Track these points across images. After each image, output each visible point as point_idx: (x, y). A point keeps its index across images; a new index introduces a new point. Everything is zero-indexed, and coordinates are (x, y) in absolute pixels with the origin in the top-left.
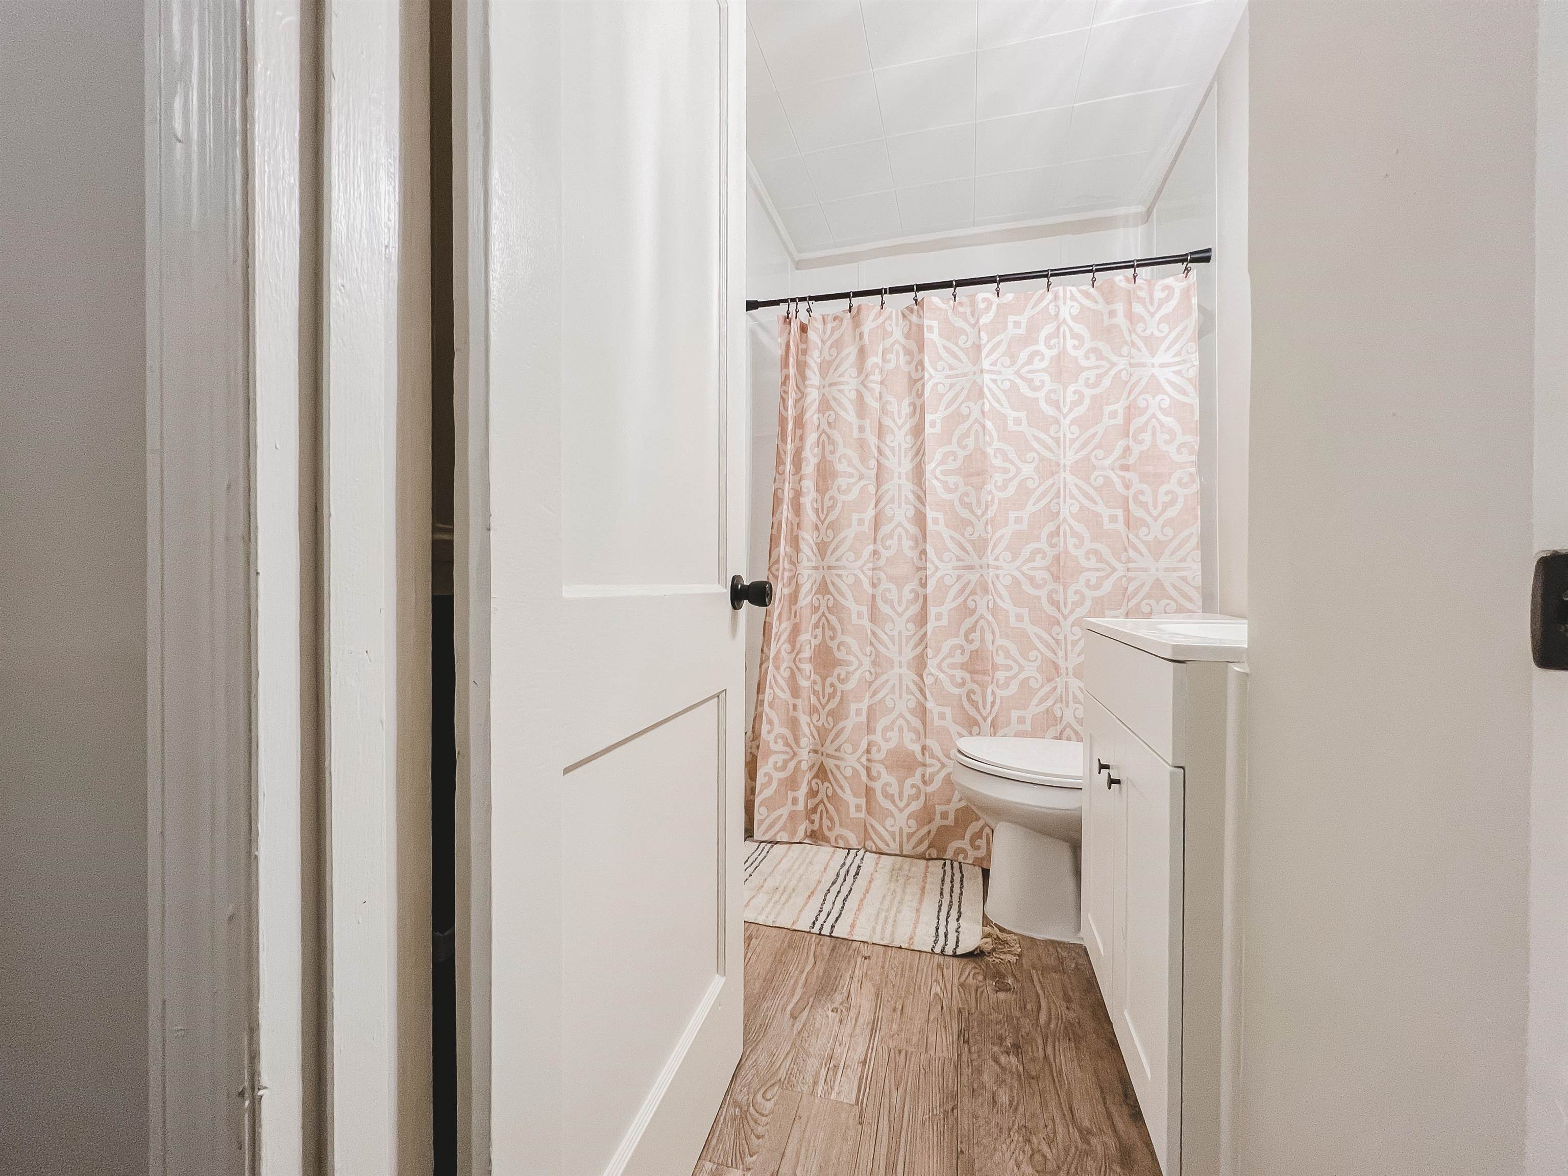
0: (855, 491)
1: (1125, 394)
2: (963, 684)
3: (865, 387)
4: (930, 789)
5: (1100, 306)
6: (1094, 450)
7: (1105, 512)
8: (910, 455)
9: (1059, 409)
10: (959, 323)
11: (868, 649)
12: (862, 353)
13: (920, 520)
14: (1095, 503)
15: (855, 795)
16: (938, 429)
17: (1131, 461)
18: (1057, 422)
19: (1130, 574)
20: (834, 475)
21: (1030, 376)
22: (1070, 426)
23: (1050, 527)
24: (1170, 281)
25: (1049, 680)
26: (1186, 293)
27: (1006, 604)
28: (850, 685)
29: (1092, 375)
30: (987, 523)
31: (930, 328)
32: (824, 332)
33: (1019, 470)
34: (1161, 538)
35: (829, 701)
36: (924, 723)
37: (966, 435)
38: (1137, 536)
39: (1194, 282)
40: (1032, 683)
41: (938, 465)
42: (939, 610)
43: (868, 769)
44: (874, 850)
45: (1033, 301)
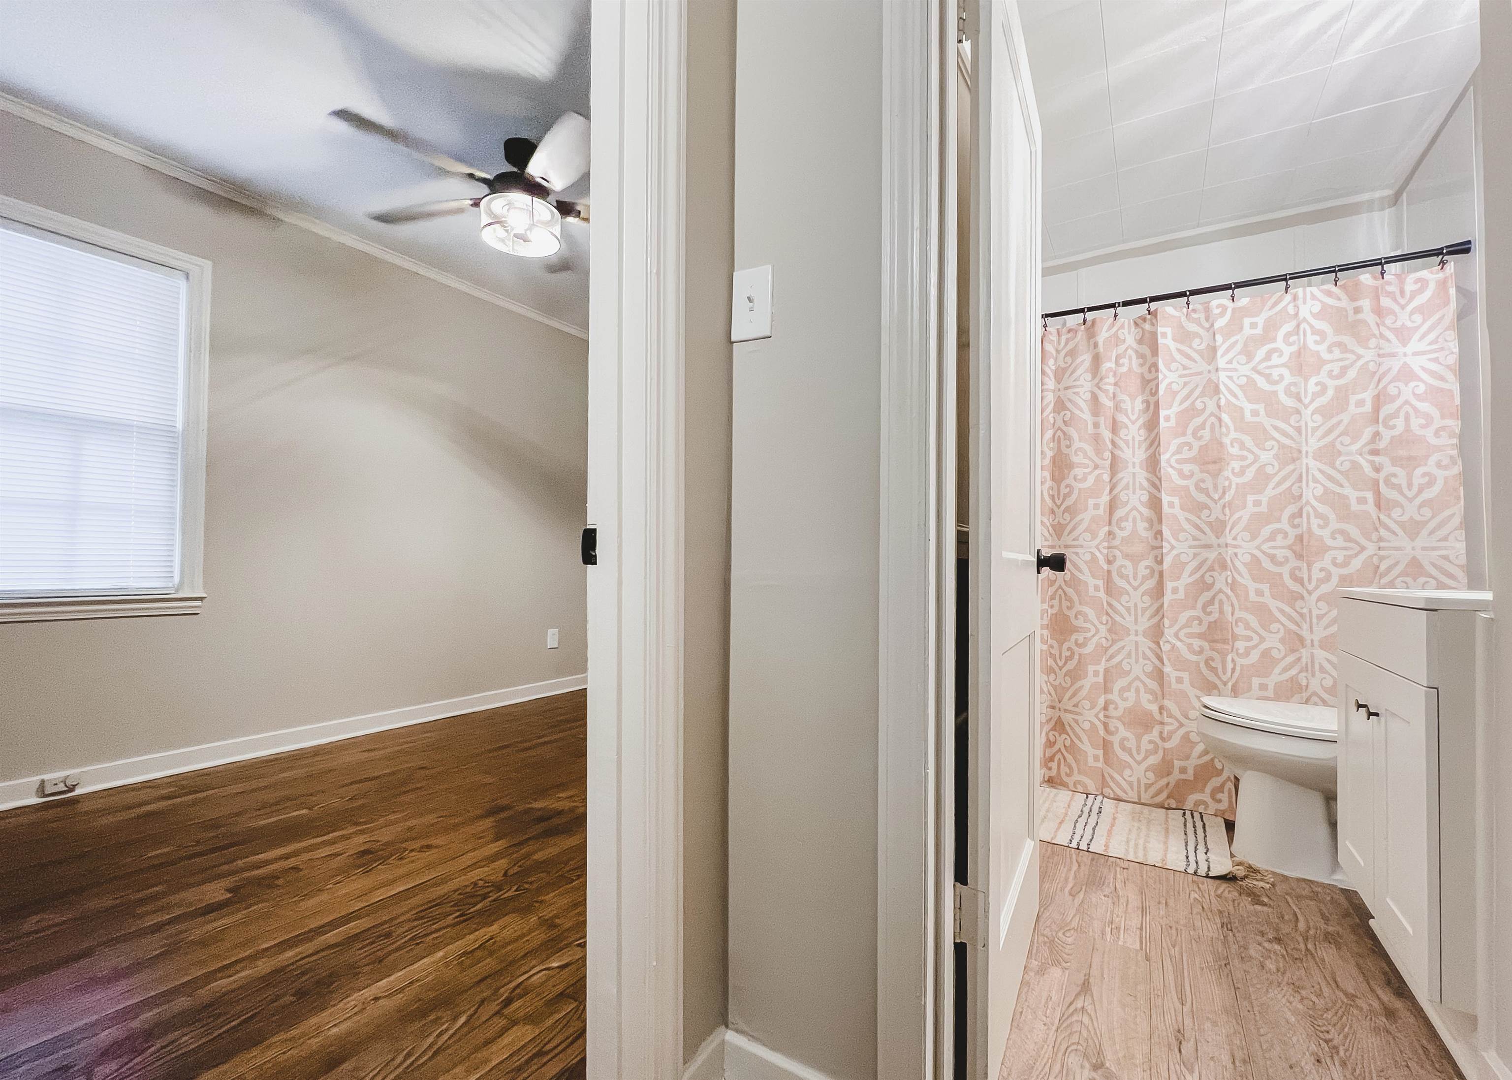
0: (1091, 480)
1: (1372, 385)
2: (1201, 652)
3: (1100, 388)
4: (1168, 745)
5: (1345, 303)
6: (1339, 436)
7: (1352, 495)
8: (1144, 446)
9: (1300, 400)
10: (1192, 327)
11: (1104, 618)
12: (1097, 360)
13: (1155, 504)
14: (1342, 486)
15: (1094, 747)
16: (1172, 422)
17: (1382, 445)
18: (1298, 412)
19: (1382, 553)
20: (1071, 466)
21: (1267, 371)
22: (1312, 414)
23: (1291, 509)
24: (1424, 274)
25: (1293, 651)
26: (1443, 284)
27: (1245, 580)
28: (1089, 649)
29: (1336, 368)
30: (1224, 506)
31: (1164, 335)
32: (1059, 343)
33: (1256, 458)
34: (1418, 518)
35: (1066, 663)
36: (1161, 685)
37: (1202, 426)
38: (1389, 516)
39: (1451, 274)
40: (1275, 653)
41: (1173, 454)
42: (1175, 584)
43: (1106, 725)
44: (1112, 796)
45: (1270, 303)
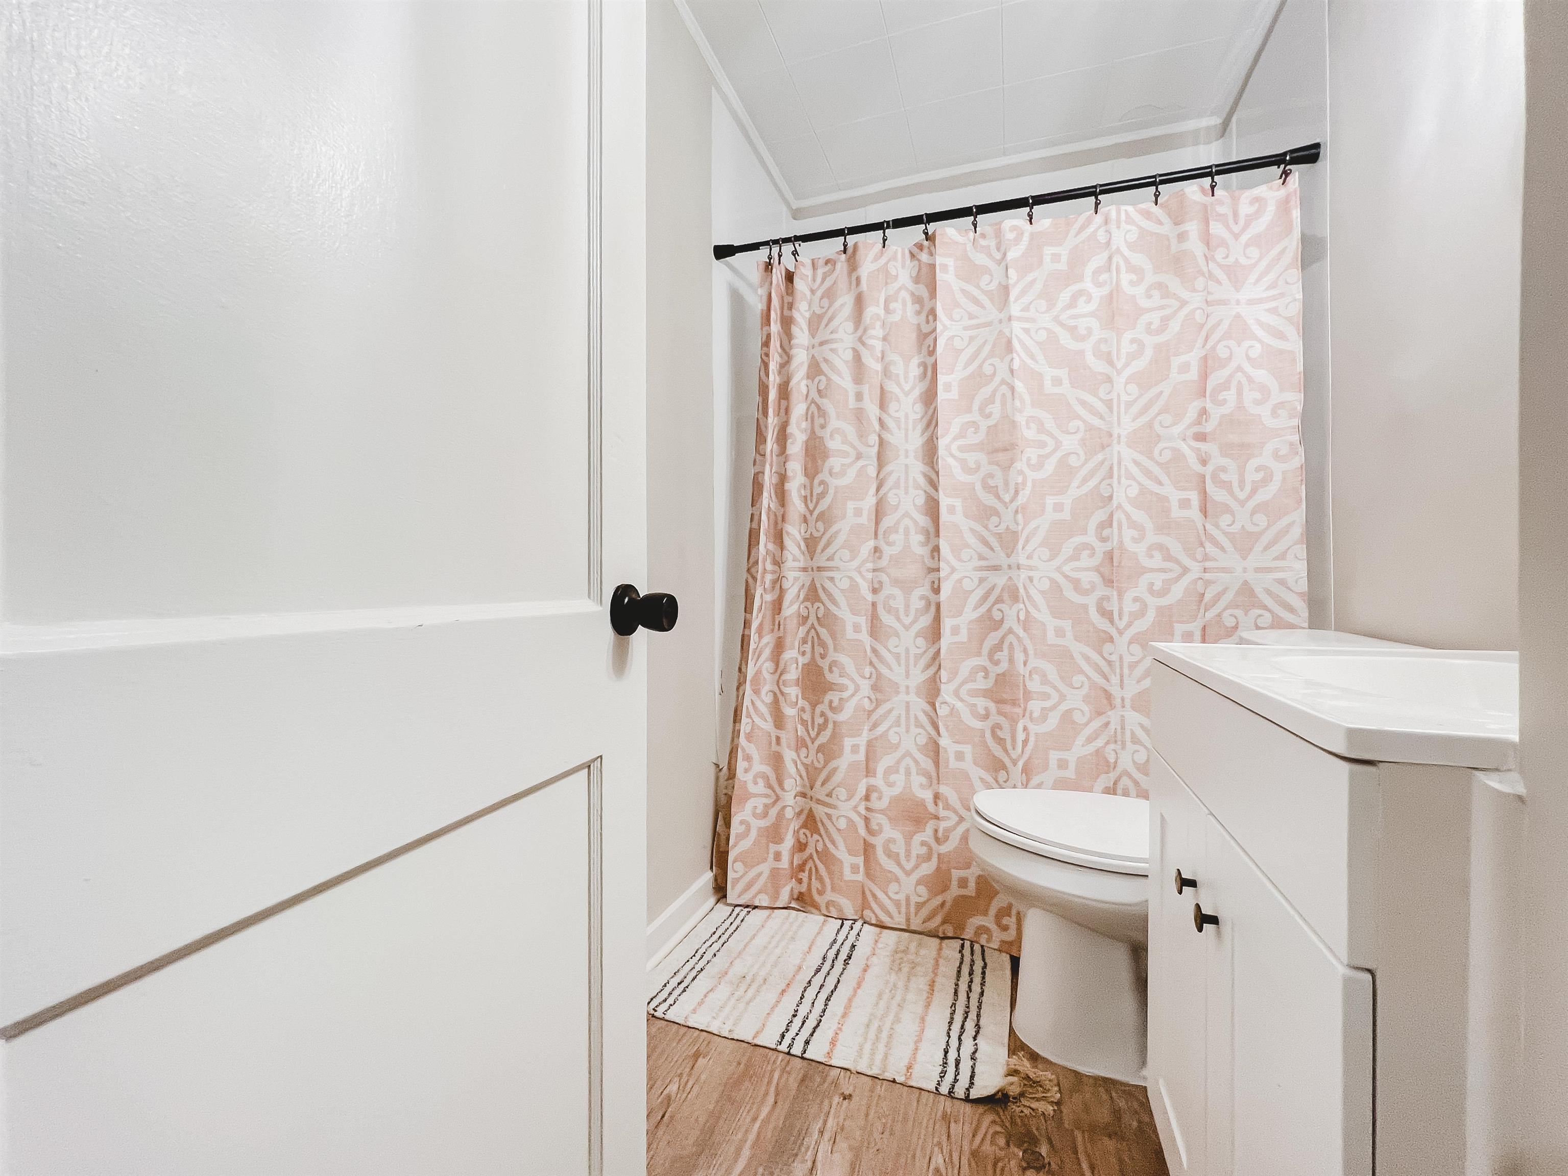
0: (852, 473)
1: (1199, 344)
2: (986, 717)
3: (863, 344)
4: (944, 849)
5: (1167, 228)
6: (1158, 414)
7: (1174, 496)
8: (920, 427)
9: (1111, 363)
10: (981, 259)
11: (868, 670)
12: (859, 302)
13: (933, 509)
14: (1160, 483)
15: (851, 852)
16: (954, 394)
17: (1209, 427)
18: (1109, 380)
19: (1207, 576)
20: (825, 455)
21: (1072, 323)
22: (1127, 383)
23: (1100, 516)
24: (1261, 191)
25: (1100, 714)
26: (1284, 206)
27: (1043, 615)
28: (842, 717)
29: (1155, 318)
30: (1017, 512)
31: (945, 267)
32: (814, 280)
33: (1058, 444)
34: (1251, 528)
35: (818, 734)
36: (937, 764)
37: (990, 400)
38: (1217, 526)
39: (1295, 191)
40: (1077, 717)
41: (955, 439)
42: (955, 621)
43: (867, 820)
44: (874, 922)
45: (1077, 226)
